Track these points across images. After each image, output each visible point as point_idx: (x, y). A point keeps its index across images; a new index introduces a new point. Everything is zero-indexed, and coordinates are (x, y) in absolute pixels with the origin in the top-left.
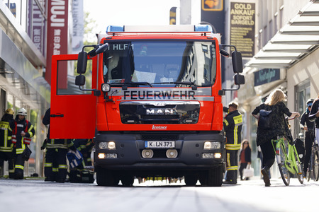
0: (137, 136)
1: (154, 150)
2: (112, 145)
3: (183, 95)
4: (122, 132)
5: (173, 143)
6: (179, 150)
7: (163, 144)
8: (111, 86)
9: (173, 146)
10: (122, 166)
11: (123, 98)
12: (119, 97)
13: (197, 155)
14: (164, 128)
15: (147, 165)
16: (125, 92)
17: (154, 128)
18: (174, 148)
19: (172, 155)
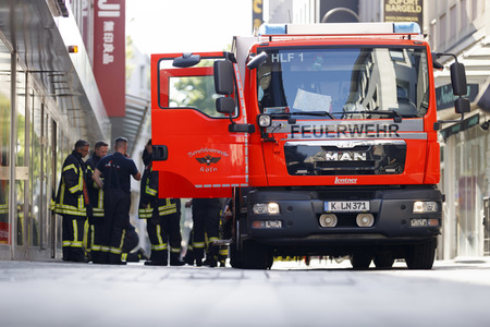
0: (311, 193)
1: (338, 215)
2: (273, 208)
3: (382, 131)
4: (288, 189)
5: (367, 203)
6: (376, 215)
7: (352, 205)
8: (273, 117)
9: (368, 209)
10: (288, 239)
11: (289, 135)
12: (284, 135)
13: (404, 222)
14: (352, 181)
15: (326, 237)
16: (292, 127)
17: (337, 181)
18: (368, 212)
19: (365, 222)
